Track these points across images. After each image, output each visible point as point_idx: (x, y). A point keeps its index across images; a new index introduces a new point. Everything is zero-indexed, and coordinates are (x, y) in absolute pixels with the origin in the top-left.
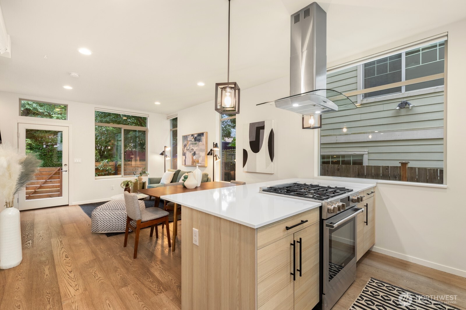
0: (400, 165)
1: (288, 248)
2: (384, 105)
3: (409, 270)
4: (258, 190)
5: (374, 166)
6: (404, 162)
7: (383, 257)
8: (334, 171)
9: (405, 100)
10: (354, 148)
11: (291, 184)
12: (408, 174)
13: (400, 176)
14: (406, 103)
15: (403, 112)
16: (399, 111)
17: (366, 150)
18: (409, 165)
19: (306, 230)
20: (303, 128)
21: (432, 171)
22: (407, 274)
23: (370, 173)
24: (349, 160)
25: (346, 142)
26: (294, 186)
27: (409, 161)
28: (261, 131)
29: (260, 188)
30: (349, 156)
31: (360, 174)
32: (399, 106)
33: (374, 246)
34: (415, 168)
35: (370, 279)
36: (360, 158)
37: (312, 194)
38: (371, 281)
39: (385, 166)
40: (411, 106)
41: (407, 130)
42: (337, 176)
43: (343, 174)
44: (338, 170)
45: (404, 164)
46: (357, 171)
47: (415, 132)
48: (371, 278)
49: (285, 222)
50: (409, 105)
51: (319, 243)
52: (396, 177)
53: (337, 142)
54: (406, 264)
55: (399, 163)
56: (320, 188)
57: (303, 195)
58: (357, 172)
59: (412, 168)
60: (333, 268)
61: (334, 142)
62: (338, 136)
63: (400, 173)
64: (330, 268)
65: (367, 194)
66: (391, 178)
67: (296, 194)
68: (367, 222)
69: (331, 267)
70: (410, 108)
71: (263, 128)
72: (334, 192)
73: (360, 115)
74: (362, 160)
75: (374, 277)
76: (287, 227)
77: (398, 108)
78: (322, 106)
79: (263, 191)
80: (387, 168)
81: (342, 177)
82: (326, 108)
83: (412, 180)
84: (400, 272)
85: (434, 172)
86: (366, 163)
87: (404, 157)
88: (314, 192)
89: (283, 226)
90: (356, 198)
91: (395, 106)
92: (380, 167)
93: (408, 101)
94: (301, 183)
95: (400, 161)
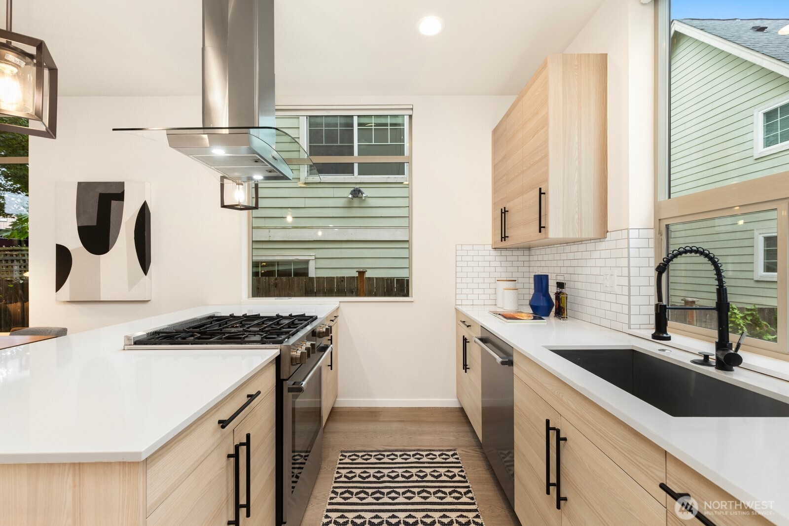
0: (357, 275)
1: (223, 468)
2: (335, 189)
3: (380, 420)
4: (121, 343)
5: (327, 277)
6: (361, 270)
7: (349, 412)
8: (269, 288)
9: (358, 186)
10: (297, 250)
11: (201, 319)
12: (366, 287)
13: (358, 289)
14: (359, 191)
15: (356, 202)
16: (351, 200)
17: (312, 253)
18: (367, 275)
19: (255, 411)
20: (223, 206)
21: (389, 281)
22: (379, 426)
23: (322, 288)
24: (288, 269)
25: (285, 240)
26: (211, 323)
27: (367, 269)
28: (114, 203)
29: (127, 338)
30: (289, 263)
31: (309, 291)
32: (351, 194)
33: (337, 399)
34: (373, 278)
35: (340, 454)
36: (304, 266)
37: (255, 333)
38: (342, 458)
39: (340, 277)
40: (364, 195)
41: (360, 227)
42: (274, 296)
43: (283, 293)
44: (276, 287)
45: (362, 273)
46: (304, 285)
47: (369, 231)
48: (342, 452)
49: (216, 411)
50: (362, 194)
51: (275, 428)
52: (352, 292)
53: (271, 240)
54: (376, 412)
55: (357, 272)
56: (265, 321)
57: (240, 338)
58: (304, 288)
59: (369, 278)
60: (298, 459)
61: (266, 240)
62: (271, 230)
63: (357, 285)
64: (294, 462)
65: (331, 320)
66: (347, 294)
67: (225, 338)
68: (331, 366)
69: (294, 460)
70: (363, 198)
71: (120, 197)
72: (292, 325)
73: (304, 199)
74: (307, 269)
75: (344, 449)
76: (220, 422)
77: (350, 196)
78: (270, 166)
79: (135, 343)
80: (341, 279)
81: (282, 297)
82: (275, 172)
83: (370, 294)
84: (371, 426)
85: (391, 283)
86: (312, 273)
87: (362, 264)
88: (260, 329)
89: (213, 423)
90: (324, 330)
91: (347, 193)
92: (334, 278)
93: (361, 189)
94: (222, 315)
95: (357, 270)
